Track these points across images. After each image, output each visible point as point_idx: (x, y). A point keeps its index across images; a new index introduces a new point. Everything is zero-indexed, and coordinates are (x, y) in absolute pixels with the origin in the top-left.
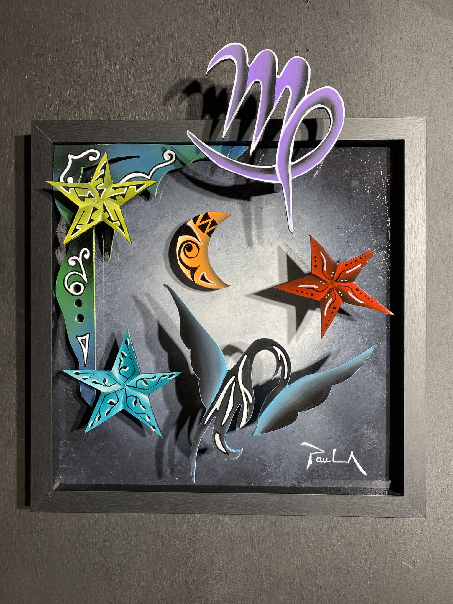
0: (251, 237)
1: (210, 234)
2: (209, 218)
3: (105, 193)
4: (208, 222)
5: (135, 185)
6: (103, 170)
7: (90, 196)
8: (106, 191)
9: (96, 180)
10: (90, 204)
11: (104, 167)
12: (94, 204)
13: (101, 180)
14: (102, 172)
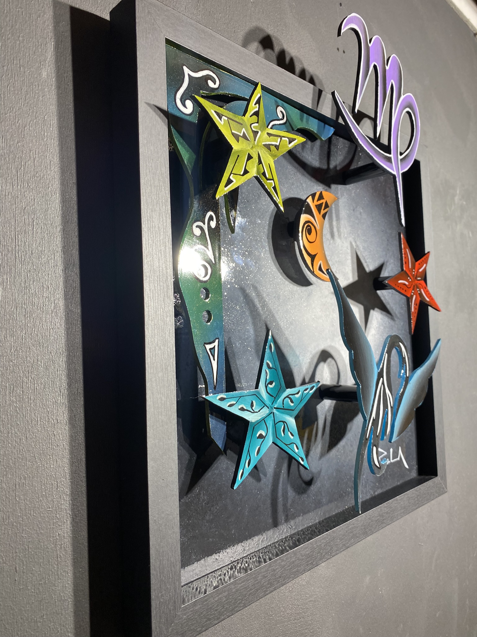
0: (333, 228)
1: (324, 216)
2: (323, 199)
3: (259, 137)
4: (323, 203)
5: (288, 138)
6: (257, 105)
7: (244, 137)
8: (260, 135)
9: (251, 116)
10: (245, 147)
11: (258, 102)
12: (249, 148)
13: (255, 117)
14: (257, 107)
